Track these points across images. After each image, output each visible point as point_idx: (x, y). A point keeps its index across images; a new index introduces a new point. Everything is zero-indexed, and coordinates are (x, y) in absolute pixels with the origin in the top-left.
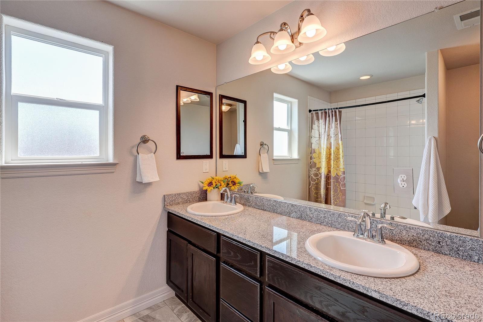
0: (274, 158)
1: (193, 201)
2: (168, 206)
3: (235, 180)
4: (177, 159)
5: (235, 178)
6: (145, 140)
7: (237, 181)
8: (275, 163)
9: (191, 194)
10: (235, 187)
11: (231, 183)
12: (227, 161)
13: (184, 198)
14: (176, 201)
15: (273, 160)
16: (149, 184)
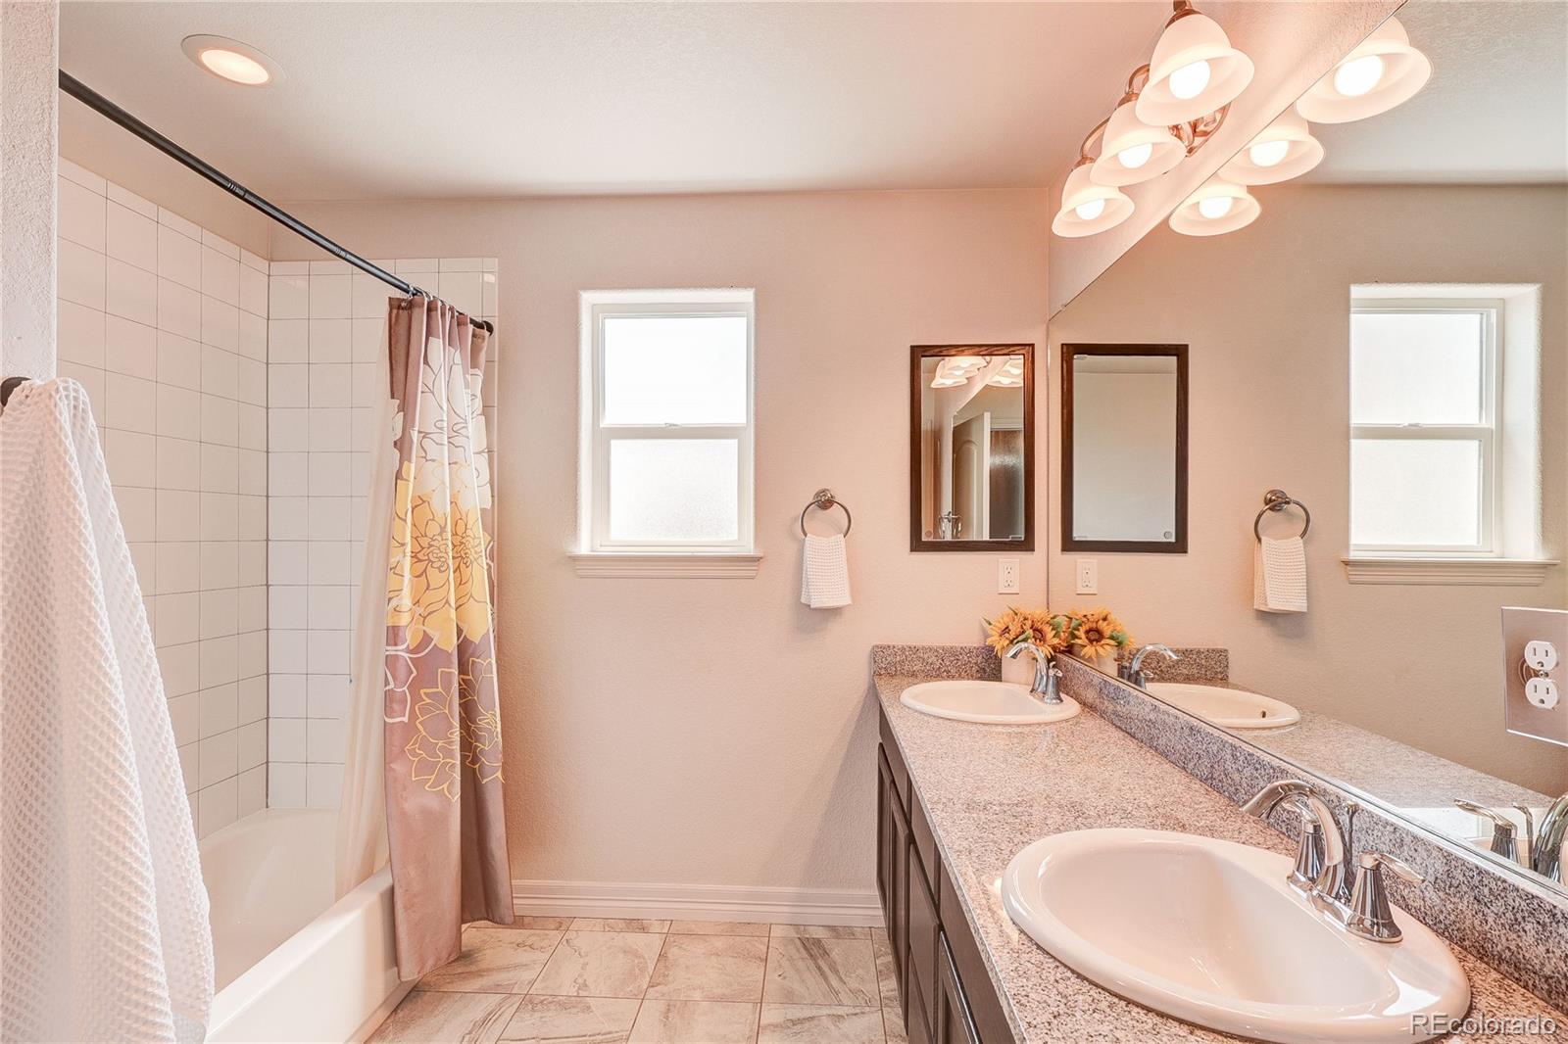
0: (1354, 555)
1: (960, 675)
2: (881, 675)
3: (1102, 625)
4: (911, 551)
5: (1105, 619)
6: (825, 502)
7: (1107, 630)
8: (1352, 578)
9: (954, 653)
10: (1096, 650)
11: (1083, 636)
12: (1095, 561)
13: (930, 661)
14: (906, 667)
15: (1347, 563)
16: (833, 612)
